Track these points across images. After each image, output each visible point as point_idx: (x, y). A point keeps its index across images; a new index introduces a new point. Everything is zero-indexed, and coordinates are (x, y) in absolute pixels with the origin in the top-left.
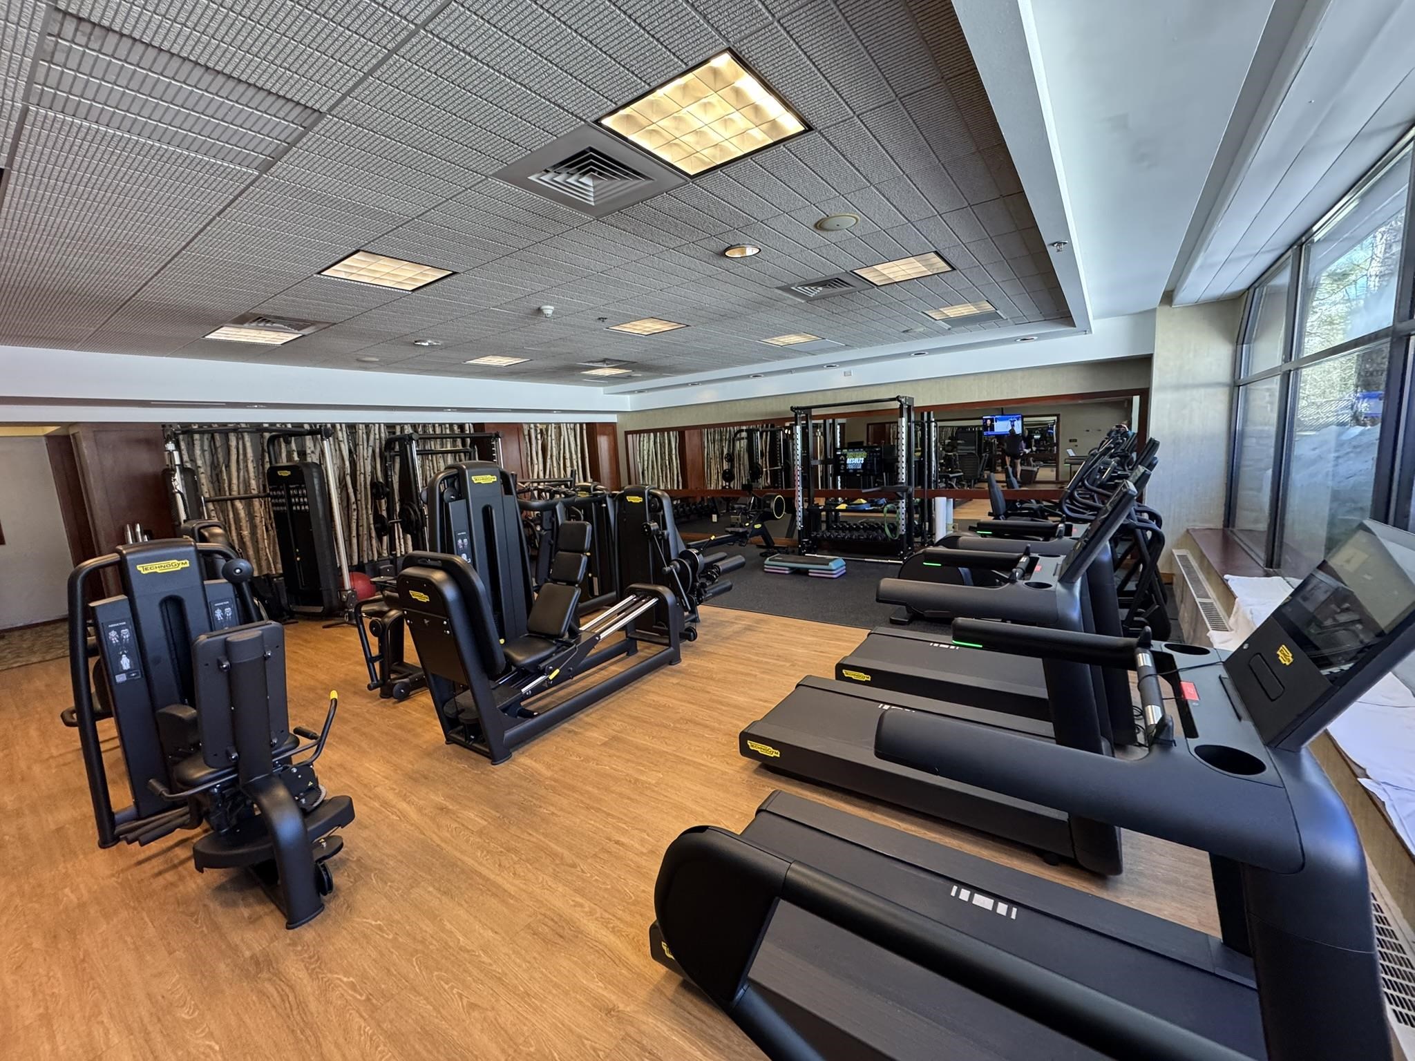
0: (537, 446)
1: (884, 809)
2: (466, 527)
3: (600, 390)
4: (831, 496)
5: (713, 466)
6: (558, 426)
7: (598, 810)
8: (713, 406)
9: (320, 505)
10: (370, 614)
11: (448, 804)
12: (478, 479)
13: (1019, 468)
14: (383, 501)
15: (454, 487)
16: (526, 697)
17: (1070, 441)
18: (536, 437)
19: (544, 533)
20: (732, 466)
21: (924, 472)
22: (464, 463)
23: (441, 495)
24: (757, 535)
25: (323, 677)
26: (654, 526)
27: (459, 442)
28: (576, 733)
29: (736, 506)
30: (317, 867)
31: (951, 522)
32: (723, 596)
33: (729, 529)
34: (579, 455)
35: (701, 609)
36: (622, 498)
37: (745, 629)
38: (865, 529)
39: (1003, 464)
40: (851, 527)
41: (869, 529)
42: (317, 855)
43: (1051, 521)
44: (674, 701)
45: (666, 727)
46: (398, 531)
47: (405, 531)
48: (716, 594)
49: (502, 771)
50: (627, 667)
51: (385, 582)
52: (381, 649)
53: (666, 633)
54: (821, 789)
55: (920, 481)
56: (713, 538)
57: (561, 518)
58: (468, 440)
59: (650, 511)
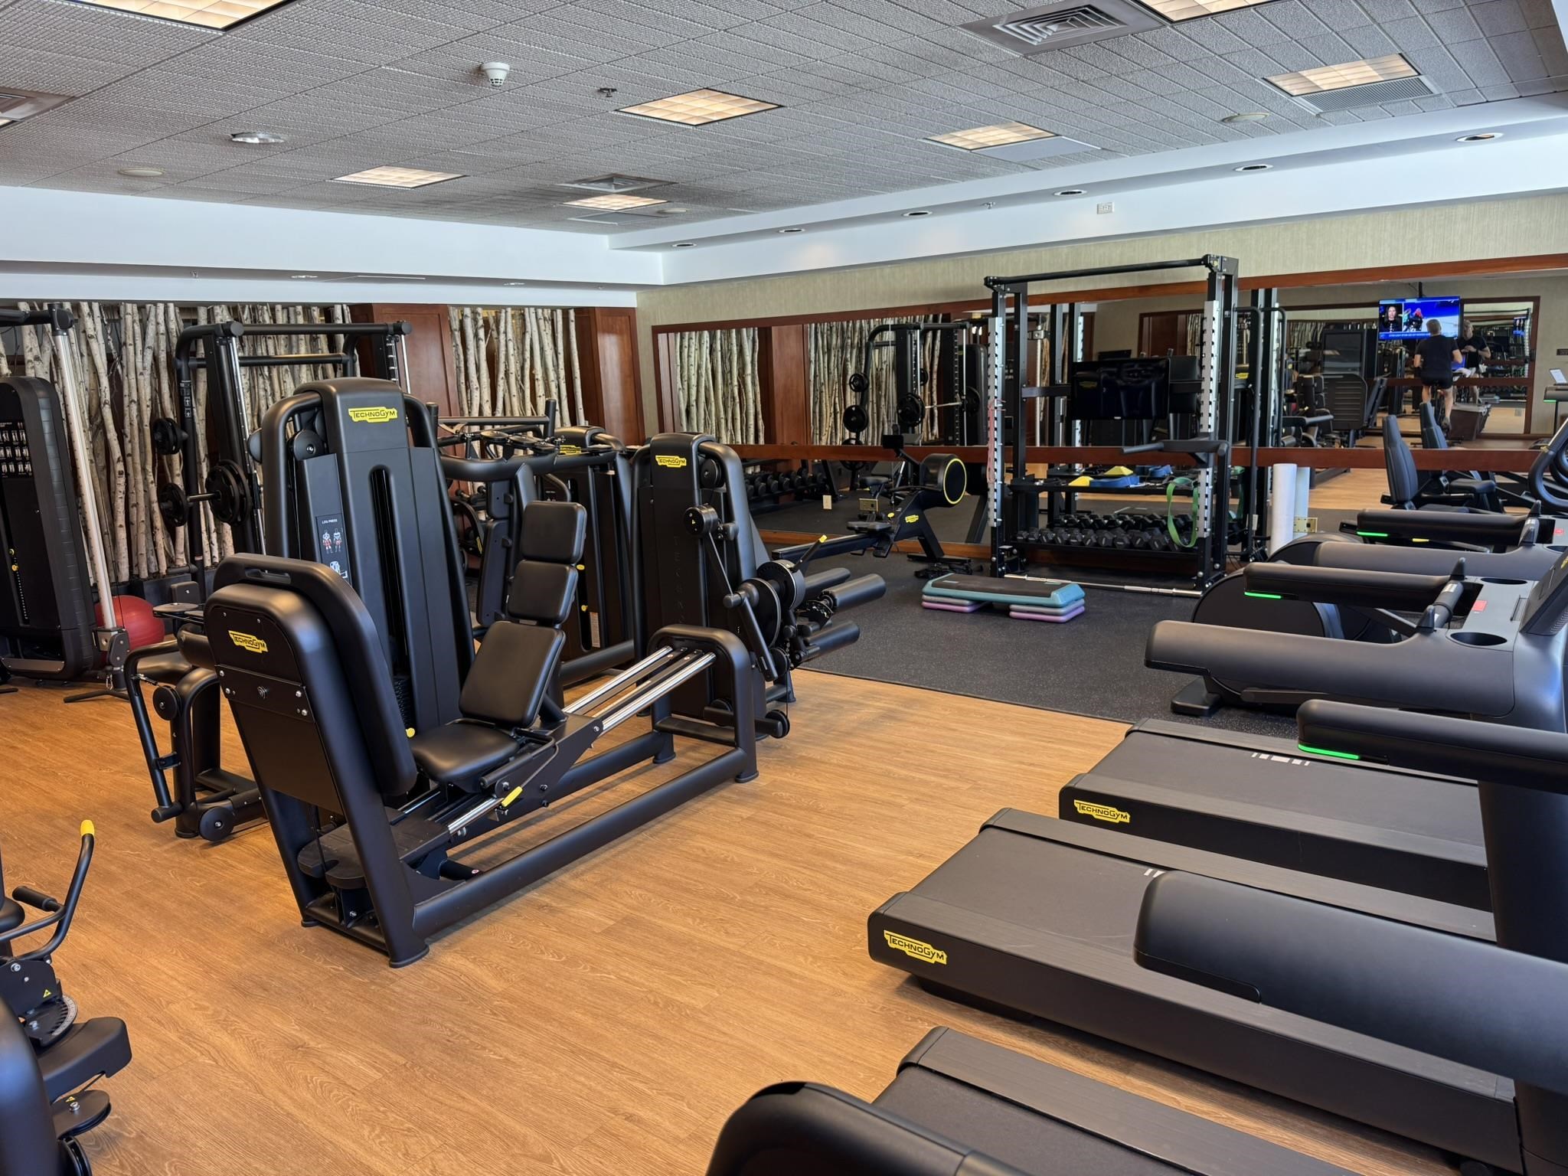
0: (477, 353)
1: (1146, 1068)
2: (338, 508)
3: (605, 240)
4: (1061, 461)
5: (825, 398)
6: (520, 312)
7: (591, 1056)
8: (827, 277)
9: (53, 465)
10: (155, 676)
11: (306, 1038)
12: (358, 414)
13: (1450, 405)
14: (176, 457)
15: (313, 429)
16: (456, 840)
17: (1559, 352)
18: (476, 335)
19: (493, 524)
20: (864, 400)
21: (1253, 412)
22: (332, 381)
23: (289, 443)
24: (909, 535)
25: (66, 795)
26: (709, 514)
27: (323, 340)
28: (552, 910)
29: (870, 479)
30: (61, 1147)
31: (1304, 515)
32: (843, 653)
33: (856, 524)
34: (562, 373)
35: (797, 676)
36: (645, 460)
37: (883, 716)
38: (1127, 526)
39: (1417, 401)
40: (1098, 522)
41: (1136, 527)
42: (62, 1125)
43: (1512, 514)
44: (745, 852)
45: (726, 899)
46: (206, 516)
47: (221, 516)
48: (826, 649)
49: (410, 978)
50: (654, 784)
51: (182, 614)
52: (176, 743)
53: (730, 722)
54: (1028, 1029)
55: (1244, 431)
56: (823, 539)
57: (527, 495)
58: (341, 339)
59: (701, 485)
